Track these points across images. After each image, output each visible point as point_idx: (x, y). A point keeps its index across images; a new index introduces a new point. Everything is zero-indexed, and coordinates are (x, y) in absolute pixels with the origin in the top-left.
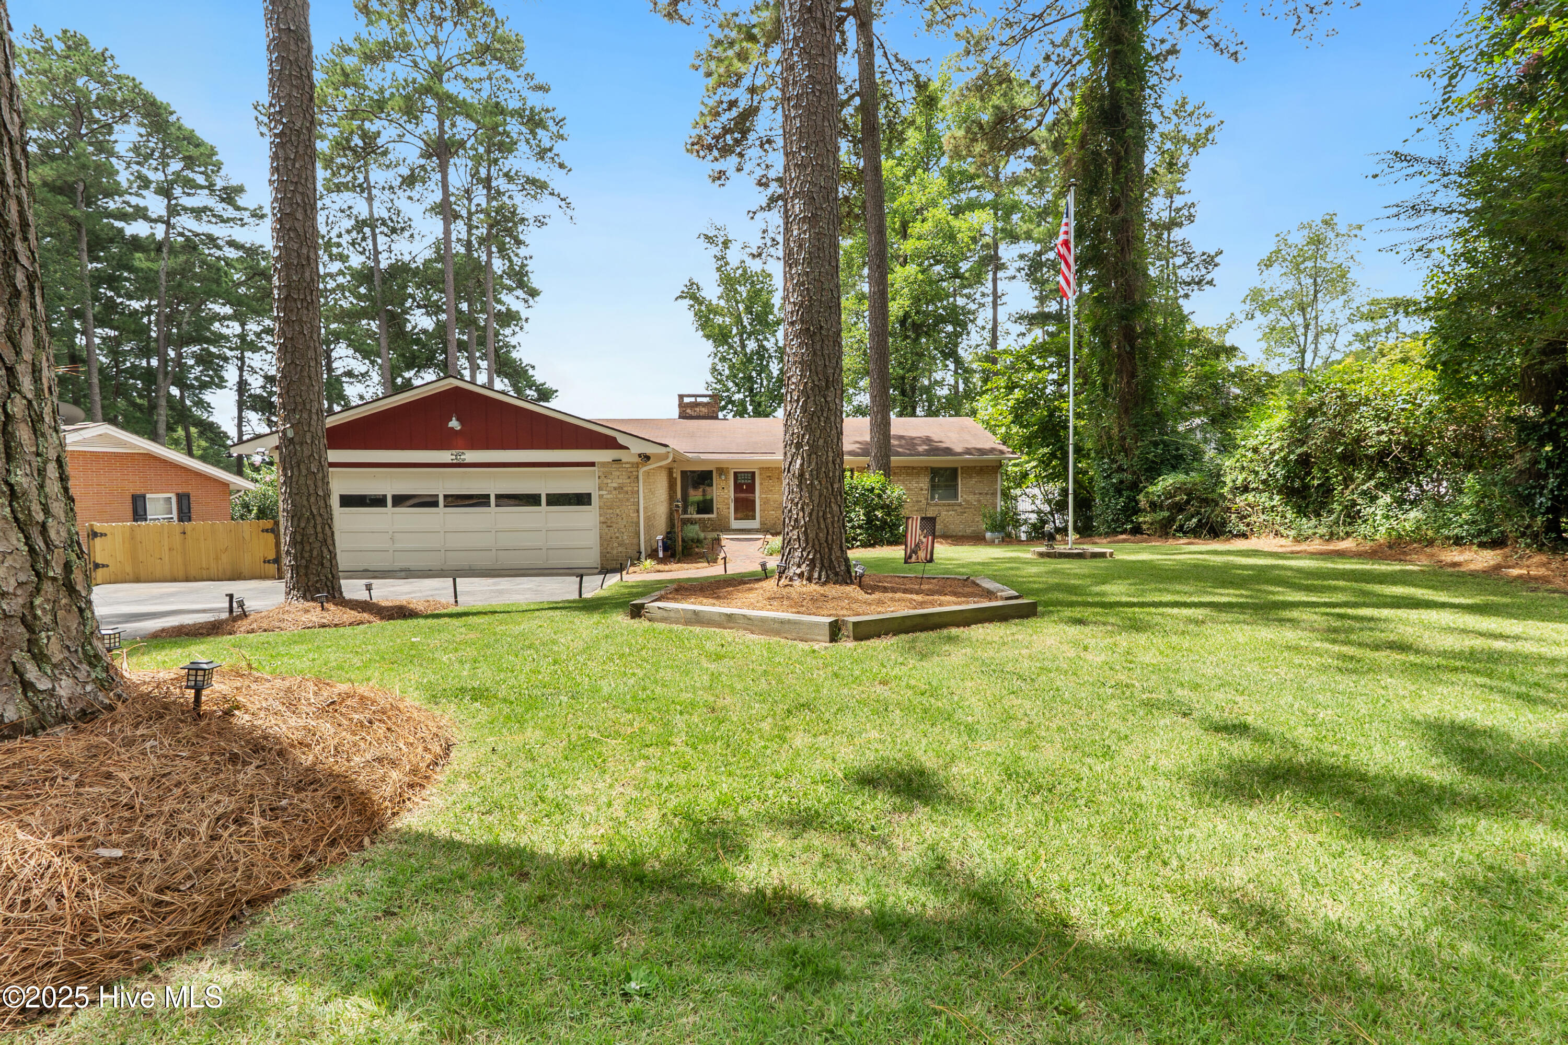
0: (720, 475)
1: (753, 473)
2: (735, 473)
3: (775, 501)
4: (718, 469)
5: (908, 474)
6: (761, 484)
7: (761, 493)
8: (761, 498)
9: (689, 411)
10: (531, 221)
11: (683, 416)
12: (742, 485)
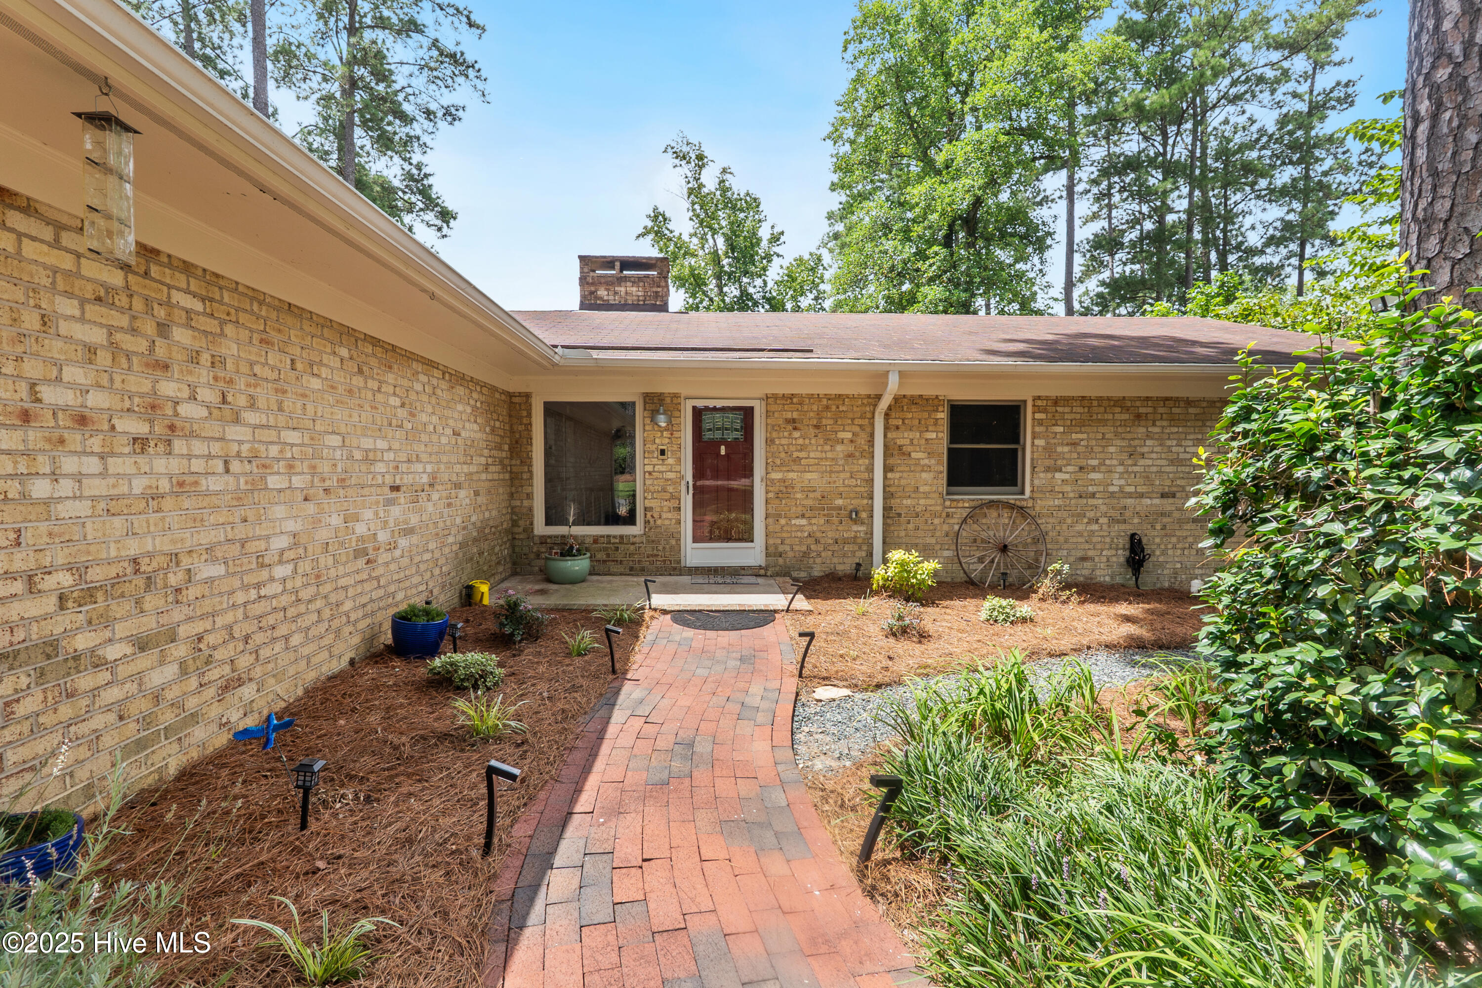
0: (654, 414)
1: (748, 413)
2: (698, 413)
3: (809, 490)
4: (649, 398)
5: (1173, 420)
6: (769, 442)
7: (769, 467)
8: (769, 483)
9: (602, 292)
10: (440, 114)
11: (590, 302)
12: (717, 444)
